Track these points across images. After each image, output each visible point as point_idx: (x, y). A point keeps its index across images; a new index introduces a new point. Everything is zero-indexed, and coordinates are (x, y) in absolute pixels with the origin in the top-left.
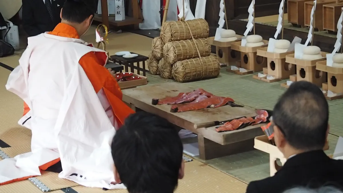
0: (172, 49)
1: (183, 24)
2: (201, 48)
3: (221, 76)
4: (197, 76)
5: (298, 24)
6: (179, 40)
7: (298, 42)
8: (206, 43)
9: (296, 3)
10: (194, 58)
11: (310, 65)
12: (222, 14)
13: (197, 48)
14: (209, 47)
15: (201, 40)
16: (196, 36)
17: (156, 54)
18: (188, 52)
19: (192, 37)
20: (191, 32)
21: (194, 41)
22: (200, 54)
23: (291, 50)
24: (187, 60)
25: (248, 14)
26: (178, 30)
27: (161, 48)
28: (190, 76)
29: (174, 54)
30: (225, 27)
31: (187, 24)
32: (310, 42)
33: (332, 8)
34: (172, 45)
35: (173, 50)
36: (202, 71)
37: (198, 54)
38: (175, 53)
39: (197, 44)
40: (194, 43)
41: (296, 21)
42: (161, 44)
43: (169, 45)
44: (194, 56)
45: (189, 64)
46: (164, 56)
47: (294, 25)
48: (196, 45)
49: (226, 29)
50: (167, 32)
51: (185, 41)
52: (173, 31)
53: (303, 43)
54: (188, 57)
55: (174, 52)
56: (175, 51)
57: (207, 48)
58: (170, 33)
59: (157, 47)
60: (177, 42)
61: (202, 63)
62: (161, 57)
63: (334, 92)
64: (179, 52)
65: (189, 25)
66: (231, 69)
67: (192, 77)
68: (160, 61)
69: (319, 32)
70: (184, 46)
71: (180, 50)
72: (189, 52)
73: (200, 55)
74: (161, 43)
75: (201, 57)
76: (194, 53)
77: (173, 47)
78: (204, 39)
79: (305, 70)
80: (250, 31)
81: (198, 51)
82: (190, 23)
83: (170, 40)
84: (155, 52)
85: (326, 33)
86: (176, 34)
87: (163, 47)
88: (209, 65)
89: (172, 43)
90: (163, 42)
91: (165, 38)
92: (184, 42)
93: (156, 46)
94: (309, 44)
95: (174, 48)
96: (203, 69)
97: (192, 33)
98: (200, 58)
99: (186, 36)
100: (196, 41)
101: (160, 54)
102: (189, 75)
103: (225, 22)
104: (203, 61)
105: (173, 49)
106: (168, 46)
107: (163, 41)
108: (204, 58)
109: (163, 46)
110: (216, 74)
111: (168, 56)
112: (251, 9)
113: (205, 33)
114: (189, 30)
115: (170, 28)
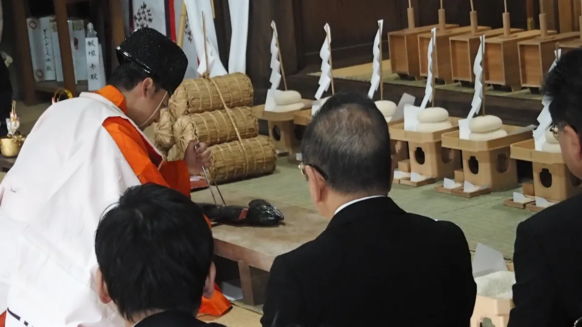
0: (189, 127)
1: (206, 82)
2: (241, 124)
3: (278, 172)
4: (237, 173)
5: (408, 74)
6: (202, 112)
7: (409, 103)
8: (250, 115)
9: (403, 37)
10: (229, 141)
11: (431, 140)
12: (276, 64)
13: (233, 123)
14: (255, 121)
15: (240, 110)
16: (231, 104)
17: (163, 140)
18: (218, 131)
19: (223, 105)
20: (221, 97)
21: (228, 111)
22: (241, 133)
23: (398, 118)
24: (217, 145)
25: (321, 60)
26: (198, 94)
27: (170, 128)
28: (225, 173)
29: (194, 135)
30: (281, 87)
31: (214, 82)
32: (430, 101)
33: (465, 42)
34: (190, 120)
35: (192, 130)
36: (244, 164)
37: (236, 135)
38: (196, 134)
39: (233, 117)
40: (228, 115)
41: (405, 69)
42: (171, 120)
43: (183, 121)
44: (228, 138)
45: (220, 152)
46: (176, 141)
47: (403, 76)
48: (231, 118)
49: (284, 90)
50: (180, 99)
51: (213, 114)
52: (189, 97)
53: (418, 103)
54: (219, 140)
55: (193, 132)
56: (195, 130)
57: (252, 123)
58: (184, 100)
59: (164, 127)
60: (198, 115)
61: (244, 149)
62: (172, 144)
63: (474, 184)
64: (202, 133)
65: (218, 84)
66: (296, 158)
67: (227, 174)
68: (170, 151)
69: (446, 85)
70: (210, 121)
71: (205, 128)
72: (221, 131)
73: (241, 136)
74: (170, 118)
75: (242, 138)
76: (228, 134)
77: (191, 124)
78: (246, 108)
79: (423, 150)
80: (326, 91)
81: (236, 129)
82: (218, 80)
83: (186, 113)
84: (160, 135)
85: (459, 86)
86: (195, 101)
87: (174, 127)
88: (257, 152)
89: (190, 117)
90: (173, 116)
91: (176, 109)
92: (210, 114)
93: (162, 125)
94: (429, 105)
95: (193, 126)
96: (247, 159)
97: (224, 98)
98: (240, 142)
99: (213, 104)
100: (231, 111)
101: (169, 139)
102: (221, 171)
103: (282, 78)
104: (245, 146)
105: (192, 128)
106: (183, 124)
107: (174, 114)
108: (247, 140)
109: (174, 124)
110: (270, 168)
111: (184, 141)
112: (325, 52)
113: (247, 97)
114: (218, 93)
115: (184, 91)
